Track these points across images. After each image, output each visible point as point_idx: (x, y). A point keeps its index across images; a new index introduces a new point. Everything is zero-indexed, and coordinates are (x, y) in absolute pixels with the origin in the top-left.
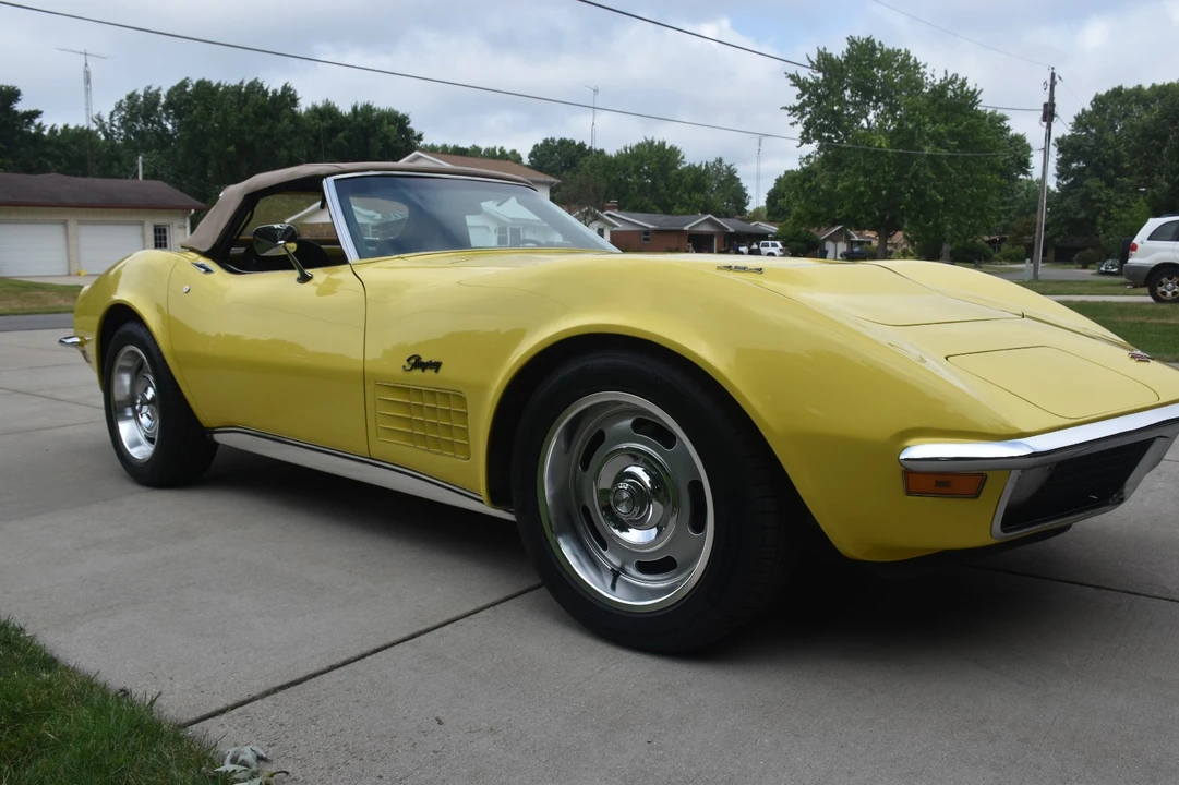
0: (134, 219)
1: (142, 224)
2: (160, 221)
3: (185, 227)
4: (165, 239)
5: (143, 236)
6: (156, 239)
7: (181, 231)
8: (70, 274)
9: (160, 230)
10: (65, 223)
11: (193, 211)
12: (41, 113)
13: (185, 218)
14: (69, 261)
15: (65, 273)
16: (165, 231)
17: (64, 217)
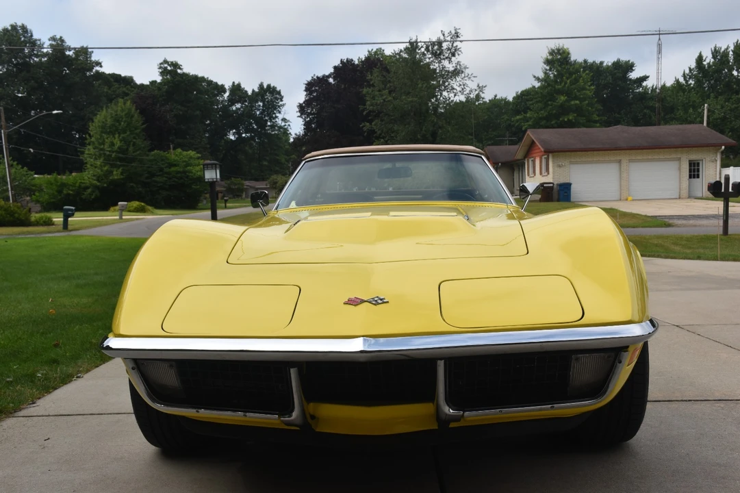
0: (674, 156)
1: (679, 159)
2: (694, 156)
3: (716, 161)
4: (698, 171)
5: (680, 169)
6: (690, 171)
7: (712, 165)
8: (620, 200)
9: (694, 164)
10: (620, 162)
11: (723, 147)
12: (648, 77)
13: (716, 153)
14: (621, 190)
15: (618, 198)
16: (698, 164)
17: (618, 158)
